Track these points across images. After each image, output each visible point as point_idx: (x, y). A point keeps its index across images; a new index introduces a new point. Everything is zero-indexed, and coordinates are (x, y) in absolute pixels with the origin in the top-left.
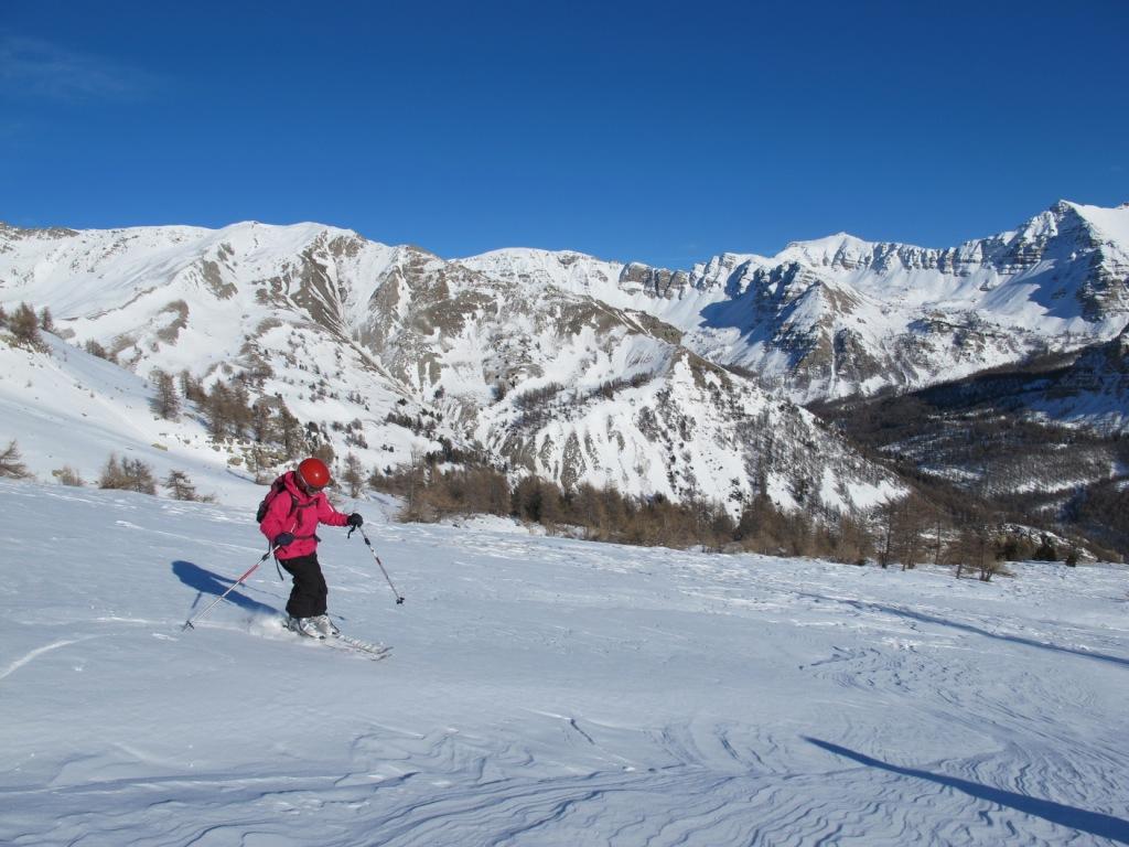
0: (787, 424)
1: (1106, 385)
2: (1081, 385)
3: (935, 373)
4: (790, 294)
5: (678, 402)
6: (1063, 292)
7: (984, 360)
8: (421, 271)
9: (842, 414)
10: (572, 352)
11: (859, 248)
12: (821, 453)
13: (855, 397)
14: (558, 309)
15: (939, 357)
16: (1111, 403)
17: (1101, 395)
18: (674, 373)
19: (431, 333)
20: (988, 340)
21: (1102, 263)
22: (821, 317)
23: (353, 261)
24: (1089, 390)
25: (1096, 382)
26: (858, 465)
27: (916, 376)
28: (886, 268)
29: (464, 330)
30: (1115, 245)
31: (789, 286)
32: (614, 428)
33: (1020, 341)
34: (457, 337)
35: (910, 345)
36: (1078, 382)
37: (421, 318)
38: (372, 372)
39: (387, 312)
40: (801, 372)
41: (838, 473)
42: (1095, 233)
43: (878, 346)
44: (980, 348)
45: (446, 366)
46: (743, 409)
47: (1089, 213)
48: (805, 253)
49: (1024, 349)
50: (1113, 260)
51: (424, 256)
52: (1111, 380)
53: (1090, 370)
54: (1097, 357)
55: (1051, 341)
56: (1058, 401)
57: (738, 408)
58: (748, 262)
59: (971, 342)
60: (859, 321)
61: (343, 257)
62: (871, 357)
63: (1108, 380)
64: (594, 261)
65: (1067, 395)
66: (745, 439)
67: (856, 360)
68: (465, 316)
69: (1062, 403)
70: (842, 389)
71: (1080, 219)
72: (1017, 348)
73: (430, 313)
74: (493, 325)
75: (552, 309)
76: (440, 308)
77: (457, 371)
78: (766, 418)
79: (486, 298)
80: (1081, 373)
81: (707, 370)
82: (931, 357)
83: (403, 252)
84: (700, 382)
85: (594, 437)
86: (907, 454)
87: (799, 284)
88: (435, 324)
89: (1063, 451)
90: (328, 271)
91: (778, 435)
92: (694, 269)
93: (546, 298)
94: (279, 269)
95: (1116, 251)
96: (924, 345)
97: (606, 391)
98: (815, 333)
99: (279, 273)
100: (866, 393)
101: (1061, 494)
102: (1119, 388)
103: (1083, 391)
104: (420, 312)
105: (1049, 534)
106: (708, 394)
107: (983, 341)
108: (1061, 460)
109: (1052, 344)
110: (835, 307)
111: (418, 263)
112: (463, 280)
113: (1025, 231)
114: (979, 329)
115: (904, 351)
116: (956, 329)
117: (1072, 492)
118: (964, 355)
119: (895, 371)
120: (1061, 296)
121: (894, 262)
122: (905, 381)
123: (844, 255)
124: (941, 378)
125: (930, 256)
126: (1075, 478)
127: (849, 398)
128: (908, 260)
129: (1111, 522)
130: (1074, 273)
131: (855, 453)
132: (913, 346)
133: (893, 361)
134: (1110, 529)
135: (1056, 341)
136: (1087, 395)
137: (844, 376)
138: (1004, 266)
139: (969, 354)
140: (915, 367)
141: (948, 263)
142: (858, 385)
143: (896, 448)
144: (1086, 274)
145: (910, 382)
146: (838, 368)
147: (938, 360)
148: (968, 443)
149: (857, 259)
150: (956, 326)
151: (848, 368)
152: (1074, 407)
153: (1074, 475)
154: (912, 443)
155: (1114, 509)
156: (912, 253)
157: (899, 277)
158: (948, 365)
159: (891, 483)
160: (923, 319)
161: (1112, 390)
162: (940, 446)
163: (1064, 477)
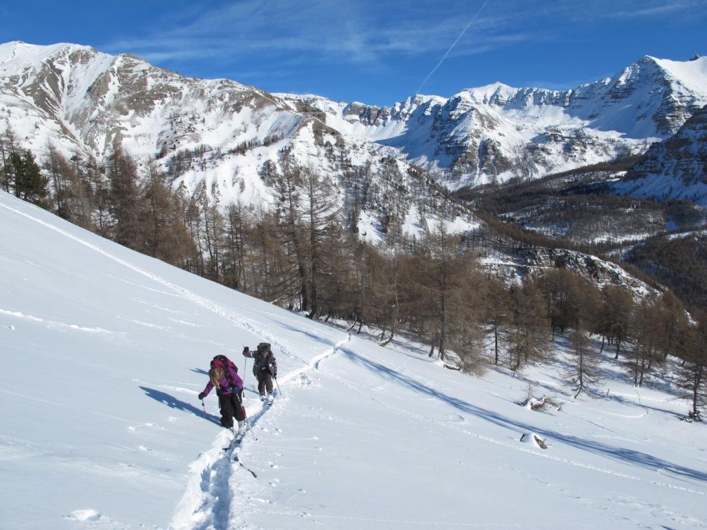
0: (384, 172)
1: (666, 169)
2: (648, 169)
3: (551, 168)
4: (453, 117)
5: (296, 156)
6: (644, 116)
7: (585, 160)
8: (131, 71)
10: (229, 125)
11: (507, 92)
12: (410, 195)
13: (493, 185)
14: (227, 95)
15: (553, 158)
16: (669, 181)
17: (662, 176)
18: (298, 135)
19: (126, 113)
20: (588, 147)
21: (672, 95)
22: (473, 131)
23: (85, 66)
24: (654, 173)
25: (659, 167)
26: (439, 204)
27: (536, 171)
28: (526, 105)
29: (152, 112)
30: (681, 82)
31: (453, 112)
32: (239, 176)
33: (612, 147)
34: (146, 117)
35: (533, 149)
36: (646, 167)
37: (121, 104)
38: (64, 139)
39: (96, 99)
40: (456, 168)
41: (421, 210)
42: (668, 76)
43: (511, 151)
44: (583, 152)
45: (129, 136)
46: (350, 161)
47: (664, 64)
48: (472, 96)
49: (614, 154)
50: (680, 93)
51: (136, 61)
52: (669, 165)
53: (655, 159)
54: (660, 149)
55: (633, 147)
56: (632, 182)
57: (347, 161)
58: (431, 100)
59: (577, 148)
60: (500, 134)
61: (78, 64)
62: (505, 158)
63: (667, 165)
64: (328, 101)
65: (639, 176)
66: (347, 186)
67: (494, 161)
68: (156, 102)
69: (634, 183)
70: (483, 179)
71: (658, 67)
72: (610, 153)
73: (130, 100)
74: (175, 108)
75: (222, 95)
76: (137, 97)
77: (137, 140)
78: (368, 168)
79: (174, 89)
80: (649, 161)
81: (326, 132)
82: (548, 158)
83: (120, 58)
84: (319, 143)
85: (220, 183)
86: (517, 218)
87: (459, 110)
88: (130, 108)
89: (630, 214)
90: (63, 74)
91: (375, 180)
92: (395, 106)
93: (219, 88)
94: (22, 70)
95: (682, 87)
96: (543, 150)
97: (242, 150)
98: (467, 142)
99: (20, 73)
100: (500, 182)
101: (626, 244)
102: (675, 170)
103: (650, 174)
104: (122, 100)
105: (593, 258)
106: (323, 151)
107: (585, 147)
108: (628, 219)
109: (633, 149)
110: (483, 125)
111: (130, 66)
112: (161, 77)
113: (620, 77)
114: (583, 140)
115: (529, 154)
116: (567, 140)
117: (634, 242)
118: (571, 156)
119: (522, 168)
120: (642, 119)
121: (530, 101)
122: (528, 174)
123: (498, 96)
124: (553, 172)
125: (555, 95)
126: (638, 233)
127: (488, 186)
128: (540, 99)
129: (661, 262)
130: (653, 103)
131: (438, 194)
132: (536, 151)
133: (521, 161)
134: (661, 267)
135: (637, 148)
136: (652, 177)
137: (485, 171)
138: (605, 101)
139: (575, 156)
140: (536, 165)
141: (568, 99)
142: (495, 177)
143: (511, 214)
144: (660, 104)
145: (532, 175)
146: (482, 165)
147: (553, 160)
148: (562, 210)
149: (507, 99)
150: (567, 138)
151: (489, 165)
152: (642, 185)
153: (637, 230)
154: (523, 211)
155: (664, 252)
156: (543, 94)
157: (534, 110)
158: (560, 163)
159: (465, 218)
160: (545, 133)
161: (670, 172)
162: (542, 212)
163: (630, 232)
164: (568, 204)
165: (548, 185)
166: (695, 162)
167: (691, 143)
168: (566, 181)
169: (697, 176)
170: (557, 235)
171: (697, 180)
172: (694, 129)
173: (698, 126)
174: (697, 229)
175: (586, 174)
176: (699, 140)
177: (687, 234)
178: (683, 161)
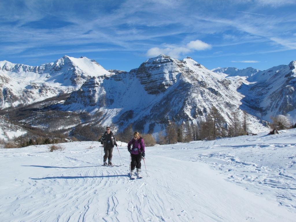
1: (78, 101)
2: (72, 101)
3: (34, 99)
6: (67, 78)
7: (48, 96)
9: (7, 112)
11: (10, 65)
13: (11, 107)
15: (35, 95)
16: (79, 105)
17: (77, 103)
20: (48, 90)
21: (76, 71)
24: (74, 102)
25: (76, 100)
26: (9, 126)
27: (29, 101)
28: (19, 71)
30: (78, 67)
33: (57, 90)
35: (26, 92)
41: (3, 129)
42: (73, 64)
43: (17, 93)
44: (46, 93)
47: (72, 59)
49: (58, 93)
50: (78, 71)
52: (79, 99)
53: (74, 97)
54: (75, 94)
55: (64, 91)
56: (67, 105)
59: (44, 91)
60: (11, 85)
62: (15, 96)
65: (69, 103)
67: (10, 97)
70: (7, 105)
71: (70, 60)
72: (56, 92)
80: (72, 98)
82: (33, 95)
86: (27, 122)
89: (69, 118)
95: (78, 69)
96: (31, 92)
100: (14, 106)
101: (69, 129)
102: (81, 101)
107: (47, 91)
108: (68, 120)
110: (3, 81)
113: (57, 63)
114: (46, 88)
115: (25, 94)
116: (40, 88)
117: (72, 128)
118: (42, 94)
119: (23, 100)
120: (66, 79)
121: (21, 69)
122: (26, 102)
123: (6, 67)
124: (36, 101)
125: (31, 68)
126: (72, 125)
127: (9, 108)
128: (25, 69)
129: (81, 134)
130: (69, 73)
131: (8, 122)
132: (28, 93)
133: (22, 97)
134: (82, 136)
135: (66, 91)
136: (74, 104)
137: (7, 101)
138: (52, 71)
139: (44, 94)
140: (28, 98)
141: (37, 70)
142: (12, 104)
143: (24, 121)
144: (72, 74)
145: (27, 102)
146: (5, 99)
147: (35, 96)
148: (44, 118)
149: (10, 68)
150: (39, 87)
151: (8, 99)
152: (71, 107)
153: (72, 124)
154: (29, 119)
155: (82, 131)
156: (26, 67)
157: (23, 74)
158: (38, 97)
159: (20, 130)
160: (30, 85)
161: (80, 102)
162: (37, 119)
163: (70, 124)
164: (46, 115)
165: (35, 107)
166: (87, 99)
167: (85, 92)
168: (42, 105)
169: (88, 103)
170: (45, 128)
171: (88, 105)
172: (85, 87)
173: (87, 86)
174: (90, 122)
175: (49, 102)
176: (87, 91)
177: (87, 124)
178: (83, 98)
